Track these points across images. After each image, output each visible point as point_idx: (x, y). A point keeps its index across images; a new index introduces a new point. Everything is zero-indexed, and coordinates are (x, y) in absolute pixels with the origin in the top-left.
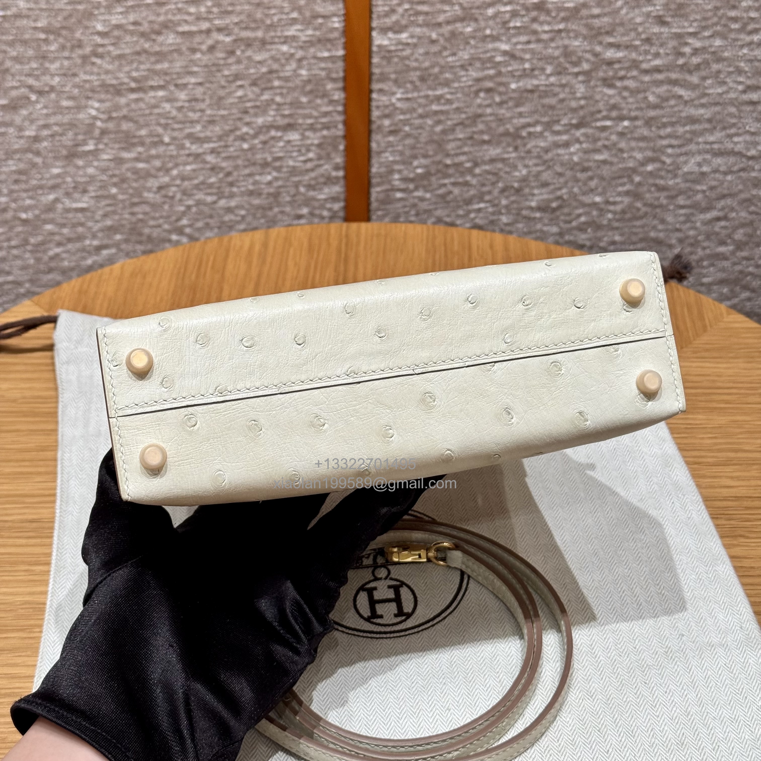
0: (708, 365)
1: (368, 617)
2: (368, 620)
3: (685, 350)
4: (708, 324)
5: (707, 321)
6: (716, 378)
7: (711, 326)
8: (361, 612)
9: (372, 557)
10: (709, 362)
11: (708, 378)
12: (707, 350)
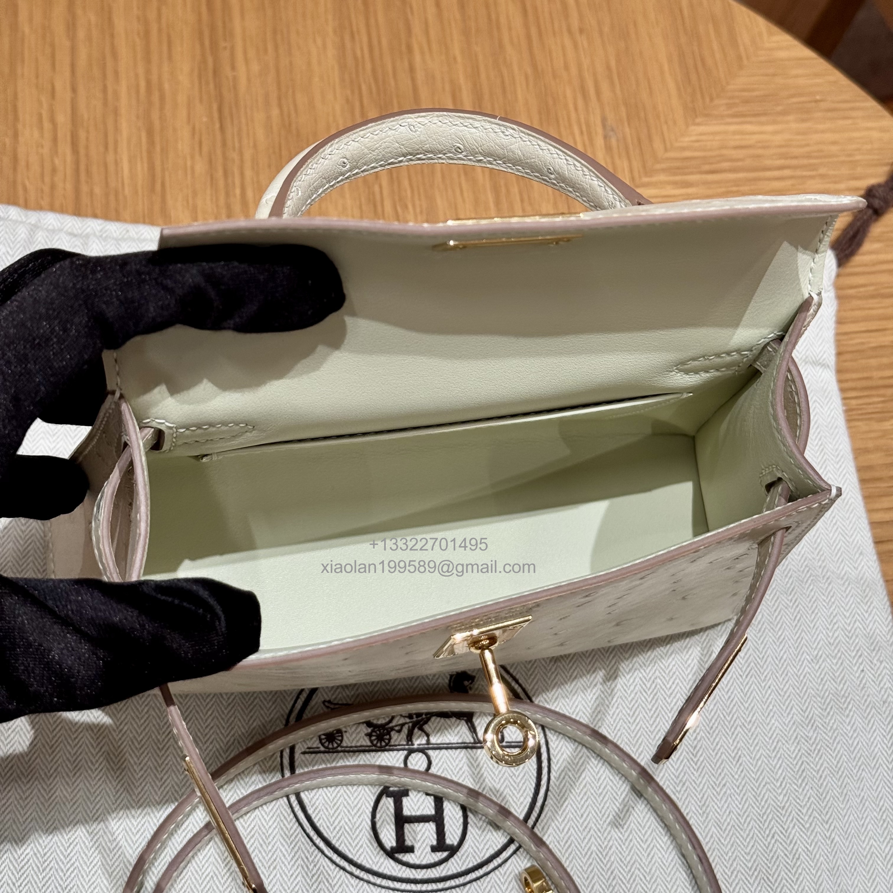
0: (749, 128)
1: (392, 848)
2: (391, 854)
3: (716, 102)
4: (743, 54)
5: (742, 48)
6: (760, 152)
7: (748, 58)
8: (382, 836)
9: (405, 730)
10: (750, 123)
11: (751, 152)
12: (746, 101)
